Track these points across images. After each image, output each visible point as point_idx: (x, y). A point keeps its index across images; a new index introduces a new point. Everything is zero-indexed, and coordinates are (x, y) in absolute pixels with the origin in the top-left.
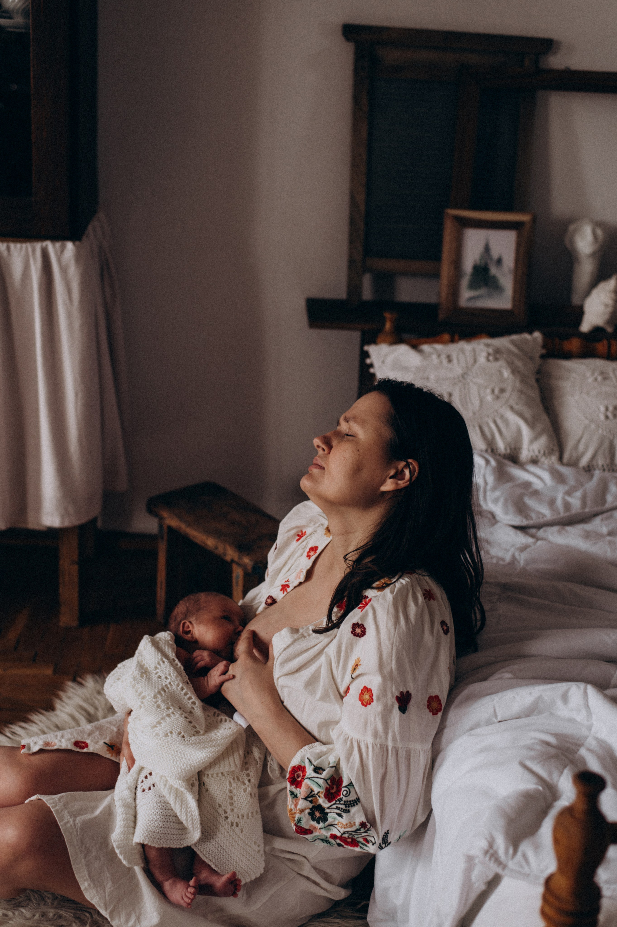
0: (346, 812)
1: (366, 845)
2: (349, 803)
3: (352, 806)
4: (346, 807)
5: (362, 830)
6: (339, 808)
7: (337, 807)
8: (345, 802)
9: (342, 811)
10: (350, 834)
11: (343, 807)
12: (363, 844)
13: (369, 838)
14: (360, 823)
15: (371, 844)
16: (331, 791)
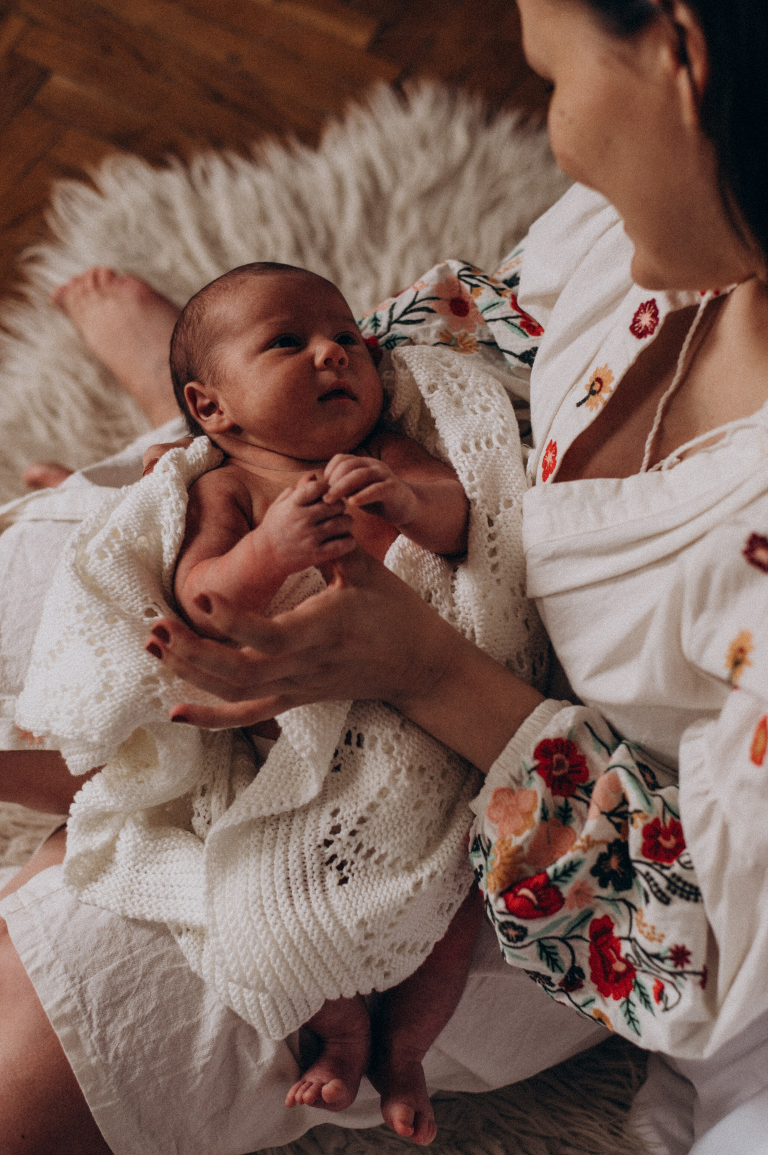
0: (660, 899)
1: (647, 1003)
2: (680, 884)
3: (681, 896)
4: (668, 888)
5: (669, 965)
6: (652, 879)
7: (648, 874)
8: (674, 875)
9: (652, 890)
10: (636, 953)
11: (662, 883)
12: (643, 995)
13: (669, 991)
14: (677, 947)
15: (662, 1005)
16: (661, 839)
